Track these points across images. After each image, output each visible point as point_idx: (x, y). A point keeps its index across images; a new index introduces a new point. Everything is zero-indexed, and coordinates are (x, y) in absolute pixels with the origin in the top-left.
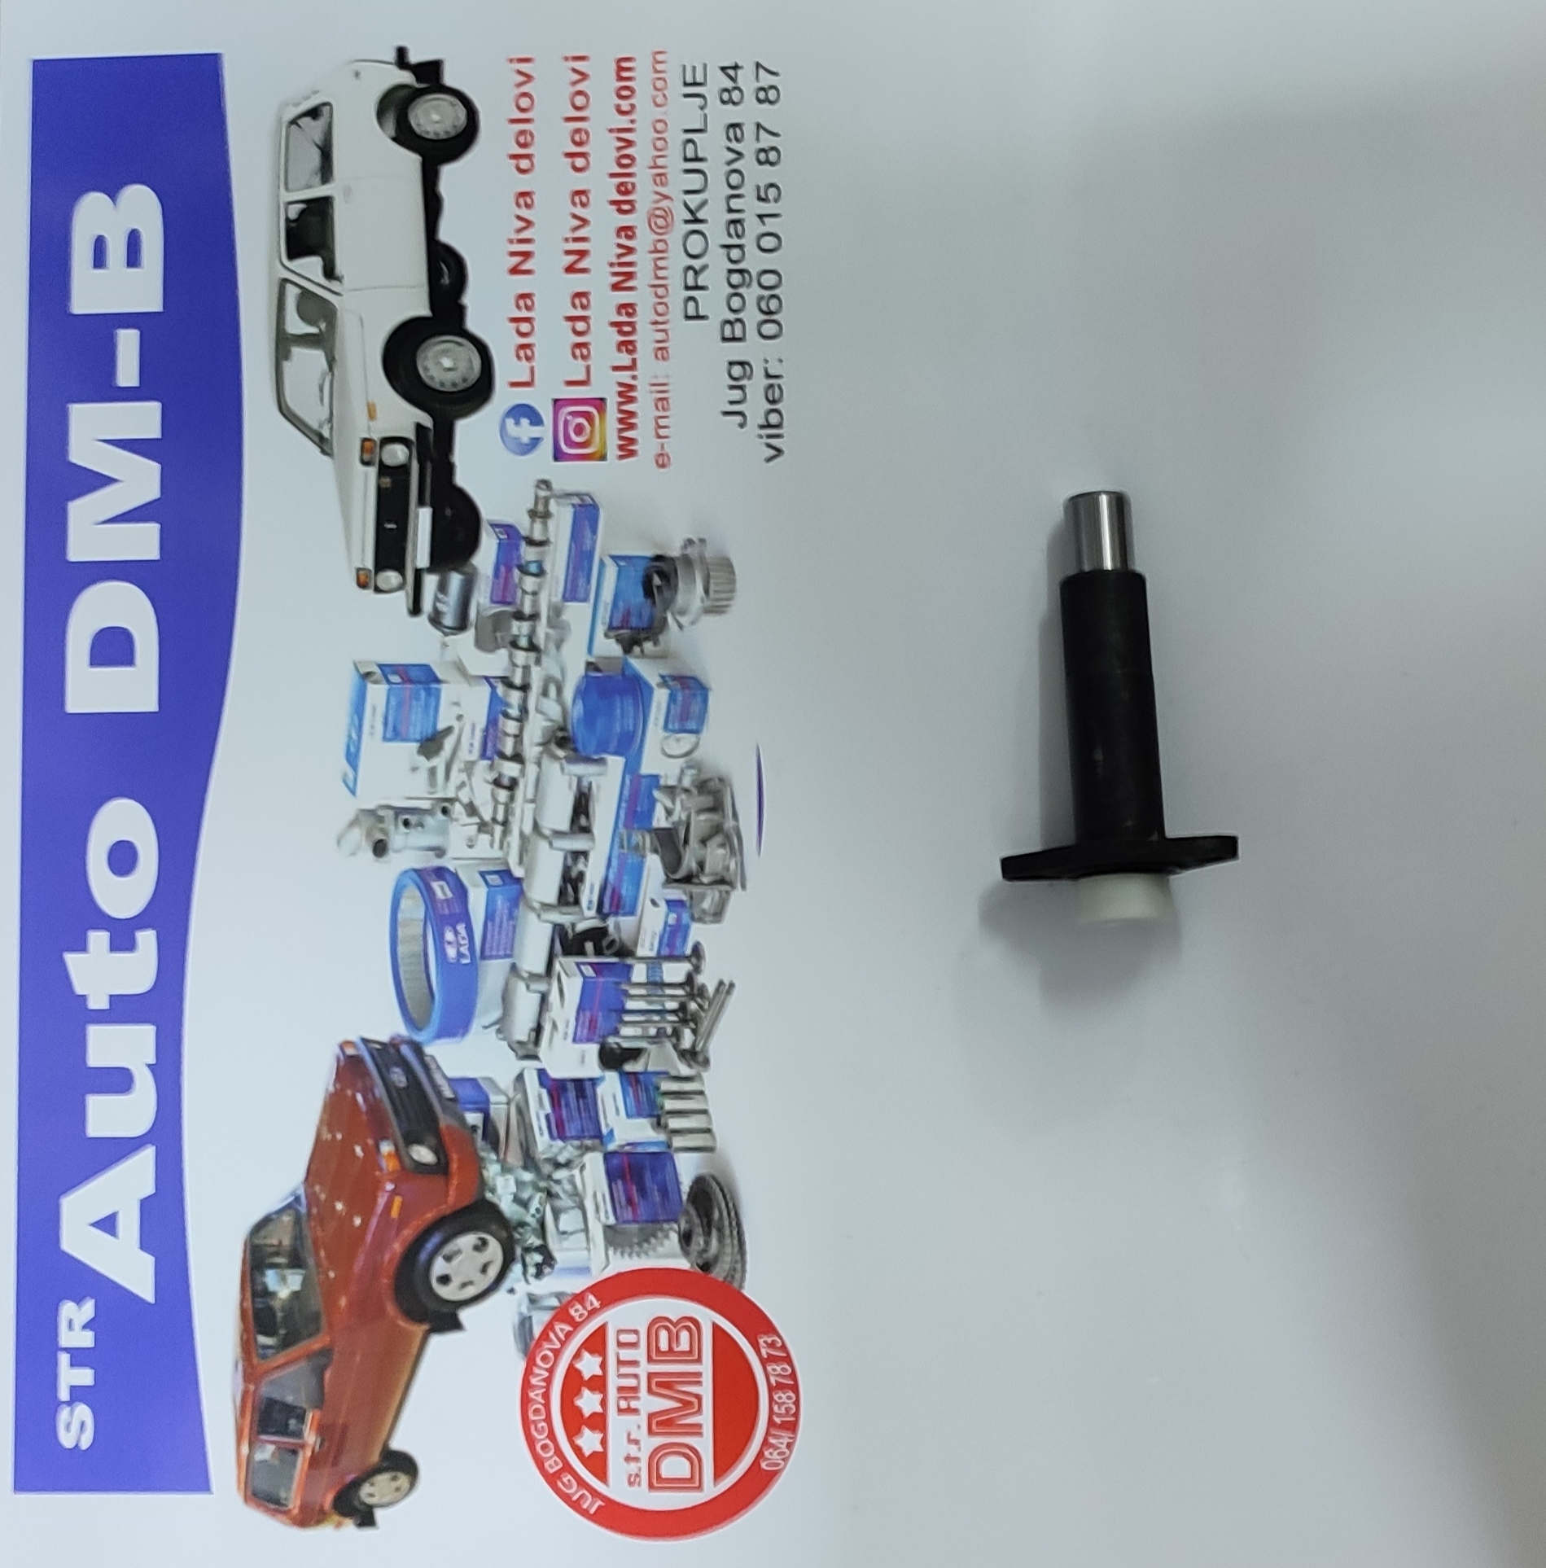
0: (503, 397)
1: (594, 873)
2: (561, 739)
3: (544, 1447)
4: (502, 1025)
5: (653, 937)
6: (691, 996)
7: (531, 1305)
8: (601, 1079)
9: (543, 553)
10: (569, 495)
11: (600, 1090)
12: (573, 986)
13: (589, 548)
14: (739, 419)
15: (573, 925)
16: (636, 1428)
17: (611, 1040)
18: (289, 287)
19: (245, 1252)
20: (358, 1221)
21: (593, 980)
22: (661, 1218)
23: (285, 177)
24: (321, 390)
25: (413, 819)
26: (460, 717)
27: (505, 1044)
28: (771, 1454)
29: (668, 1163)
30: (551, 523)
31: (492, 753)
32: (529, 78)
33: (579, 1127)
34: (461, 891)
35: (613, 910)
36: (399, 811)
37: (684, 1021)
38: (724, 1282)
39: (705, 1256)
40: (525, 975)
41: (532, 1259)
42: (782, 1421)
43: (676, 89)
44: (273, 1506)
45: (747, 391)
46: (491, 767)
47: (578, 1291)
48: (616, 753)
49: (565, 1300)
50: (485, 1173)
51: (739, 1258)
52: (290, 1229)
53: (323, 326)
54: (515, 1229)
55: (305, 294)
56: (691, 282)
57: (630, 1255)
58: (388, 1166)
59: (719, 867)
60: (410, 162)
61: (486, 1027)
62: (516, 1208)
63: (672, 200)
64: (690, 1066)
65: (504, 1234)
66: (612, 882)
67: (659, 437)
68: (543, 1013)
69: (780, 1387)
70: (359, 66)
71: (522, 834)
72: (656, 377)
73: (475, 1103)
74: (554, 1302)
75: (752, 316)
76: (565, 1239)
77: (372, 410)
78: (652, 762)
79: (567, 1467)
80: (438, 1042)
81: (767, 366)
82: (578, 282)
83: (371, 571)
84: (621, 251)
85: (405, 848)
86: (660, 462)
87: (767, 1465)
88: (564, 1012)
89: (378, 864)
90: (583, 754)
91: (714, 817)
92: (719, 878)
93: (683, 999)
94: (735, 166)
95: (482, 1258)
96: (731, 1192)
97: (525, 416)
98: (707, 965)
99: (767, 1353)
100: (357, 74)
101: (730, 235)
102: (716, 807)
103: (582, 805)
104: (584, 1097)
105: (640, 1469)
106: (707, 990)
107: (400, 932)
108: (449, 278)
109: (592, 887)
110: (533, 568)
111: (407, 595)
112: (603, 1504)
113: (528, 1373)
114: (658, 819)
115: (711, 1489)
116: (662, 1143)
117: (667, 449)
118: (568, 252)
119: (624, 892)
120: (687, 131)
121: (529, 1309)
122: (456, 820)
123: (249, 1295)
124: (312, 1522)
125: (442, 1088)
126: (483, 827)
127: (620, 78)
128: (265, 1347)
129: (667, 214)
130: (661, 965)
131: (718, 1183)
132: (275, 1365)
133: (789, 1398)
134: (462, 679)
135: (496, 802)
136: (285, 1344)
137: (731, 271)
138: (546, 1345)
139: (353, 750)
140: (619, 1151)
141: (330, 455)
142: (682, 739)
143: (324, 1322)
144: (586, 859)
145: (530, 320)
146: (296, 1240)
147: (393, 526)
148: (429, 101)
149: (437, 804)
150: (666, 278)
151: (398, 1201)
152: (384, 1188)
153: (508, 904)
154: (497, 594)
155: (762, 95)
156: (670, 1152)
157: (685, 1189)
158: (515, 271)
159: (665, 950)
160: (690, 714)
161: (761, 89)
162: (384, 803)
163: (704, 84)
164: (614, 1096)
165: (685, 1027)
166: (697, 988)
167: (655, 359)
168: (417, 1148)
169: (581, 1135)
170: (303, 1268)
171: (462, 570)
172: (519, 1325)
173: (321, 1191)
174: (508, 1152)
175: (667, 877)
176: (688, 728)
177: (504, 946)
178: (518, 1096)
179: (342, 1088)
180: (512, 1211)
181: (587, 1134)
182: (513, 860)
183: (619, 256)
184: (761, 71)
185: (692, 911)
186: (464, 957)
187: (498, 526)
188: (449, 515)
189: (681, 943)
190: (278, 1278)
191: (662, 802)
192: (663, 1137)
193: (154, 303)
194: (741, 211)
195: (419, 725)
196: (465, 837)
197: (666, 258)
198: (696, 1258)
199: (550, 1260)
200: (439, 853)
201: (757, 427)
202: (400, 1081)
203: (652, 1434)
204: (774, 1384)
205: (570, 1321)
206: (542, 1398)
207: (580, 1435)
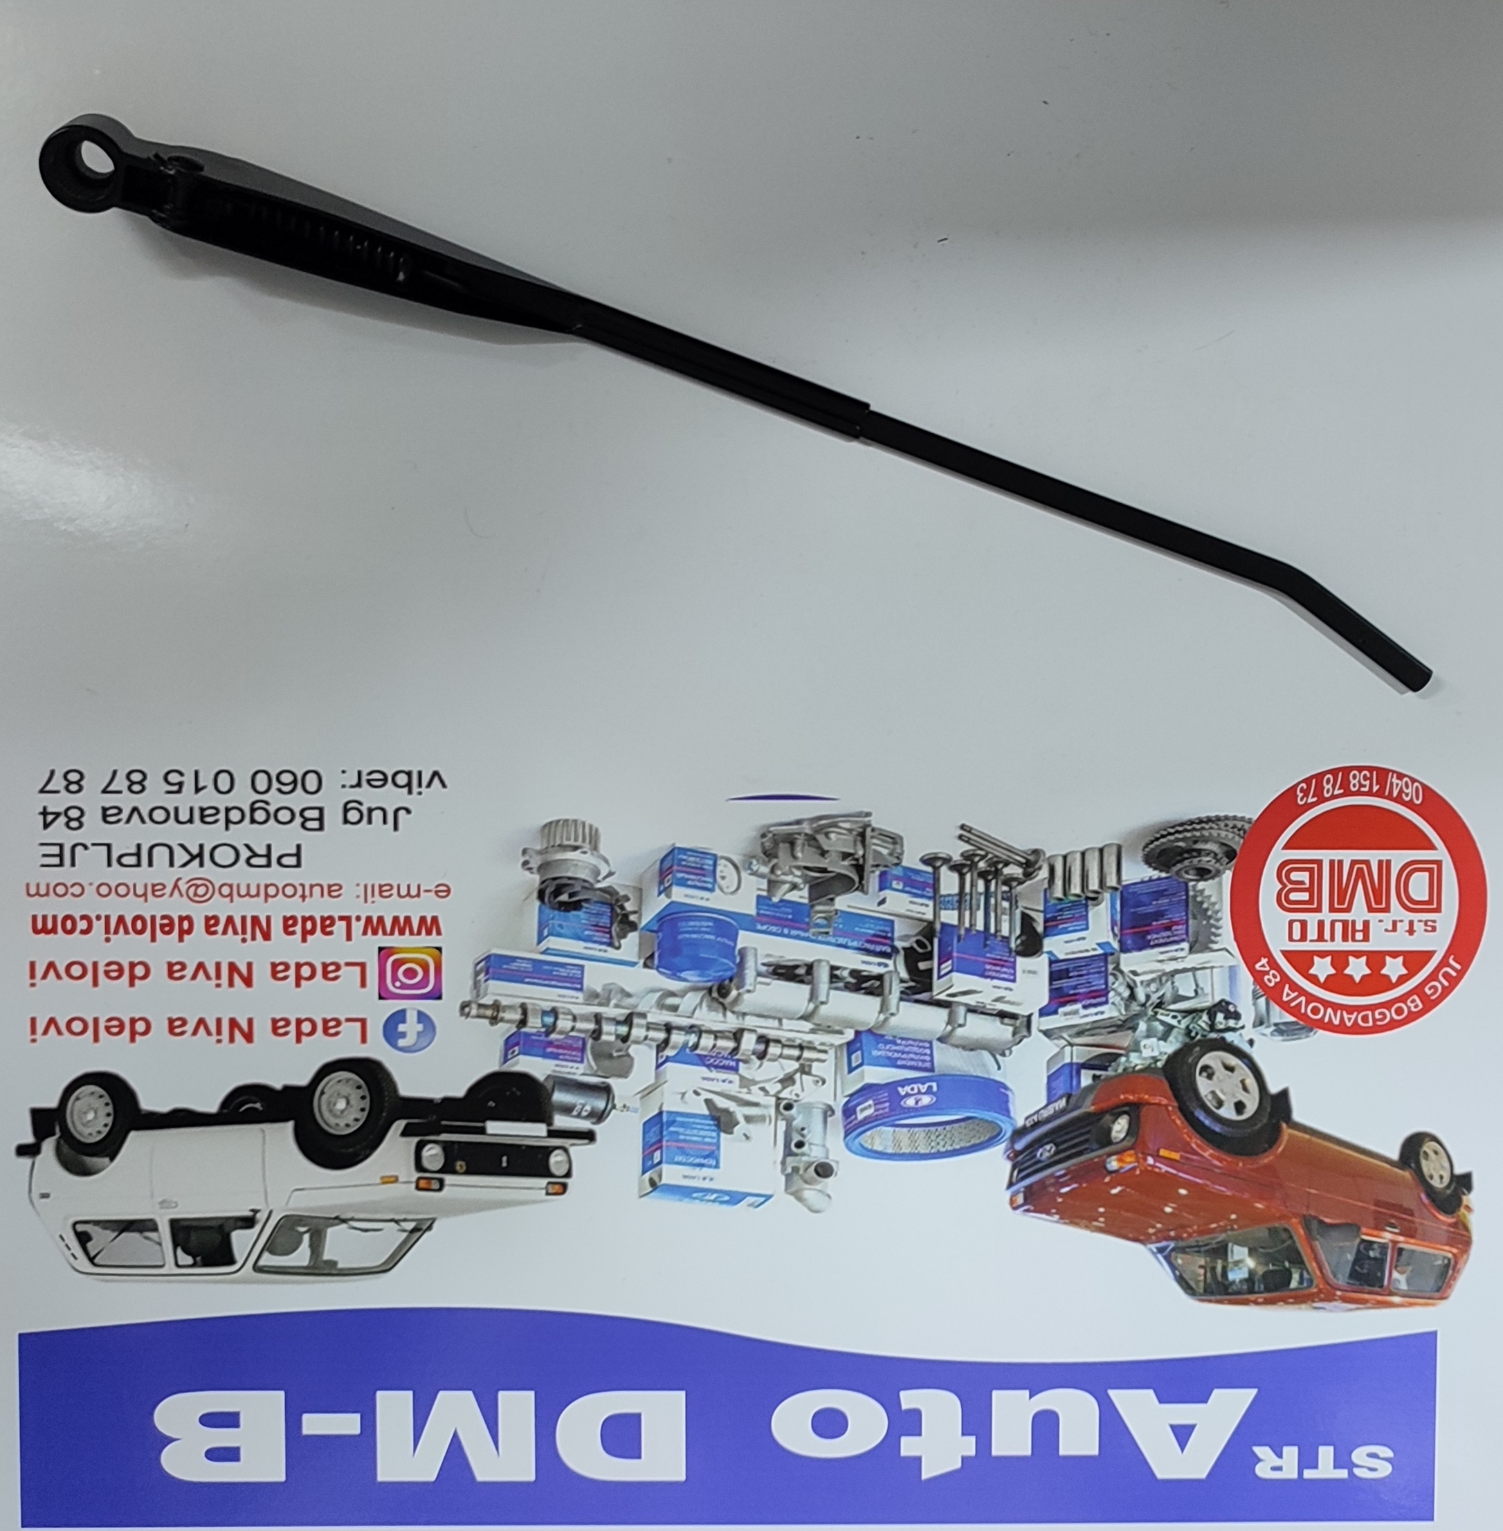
0: (376, 1049)
1: (851, 960)
2: (719, 993)
3: (1400, 1011)
4: (998, 1051)
5: (914, 903)
6: (973, 866)
7: (1264, 1026)
8: (1050, 953)
9: (535, 1010)
10: (476, 985)
11: (1061, 957)
12: (961, 981)
13: (529, 966)
14: (402, 813)
15: (902, 981)
16: (1381, 924)
17: (1013, 945)
18: (262, 1263)
19: (1210, 1301)
20: (1183, 1192)
21: (955, 960)
22: (1184, 897)
23: (151, 1270)
24: (367, 1230)
25: (796, 1138)
26: (696, 1093)
27: (1013, 1049)
28: (1407, 795)
29: (1130, 890)
30: (504, 1001)
31: (733, 1060)
32: (52, 1021)
33: (1097, 975)
34: (868, 1090)
35: (888, 942)
36: (788, 1153)
37: (997, 873)
38: (1243, 838)
39: (1219, 857)
40: (949, 1028)
41: (1221, 1024)
42: (1377, 784)
43: (66, 874)
44: (1450, 1272)
45: (373, 806)
46: (745, 1062)
47: (1251, 979)
48: (735, 941)
49: (1262, 993)
50: (1138, 1068)
51: (1222, 824)
52: (1188, 1256)
53: (302, 1229)
54: (1193, 1038)
55: (270, 1247)
56: (263, 861)
57: (1218, 928)
58: (1131, 1163)
59: (850, 838)
60: (136, 1141)
61: (999, 1068)
62: (1171, 1038)
63: (179, 879)
64: (1040, 868)
65: (1197, 1049)
66: (861, 943)
67: (418, 895)
68: (986, 1011)
69: (1345, 785)
70: (35, 1195)
71: (813, 1031)
72: (358, 897)
73: (1071, 1077)
74: (1262, 1001)
75: (298, 800)
76: (1202, 989)
77: (386, 1180)
78: (745, 904)
79: (1418, 991)
80: (1012, 1114)
81: (348, 784)
82: (261, 974)
83: (549, 1183)
84: (230, 930)
85: (824, 1146)
86: (444, 894)
87: (1418, 799)
88: (986, 990)
89: (839, 1173)
90: (735, 970)
91: (800, 841)
92: (859, 838)
93: (975, 875)
94: (147, 818)
95: (1220, 1072)
96: (1158, 832)
97: (396, 1028)
98: (943, 851)
99: (1313, 797)
100: (45, 1196)
101: (216, 821)
102: (790, 841)
103: (786, 972)
104: (1067, 971)
105: (1420, 921)
106: (967, 851)
107: (906, 1150)
108: (255, 1102)
109: (864, 962)
110: (549, 1020)
111: (573, 1145)
112: (1452, 957)
113: (1329, 1027)
114: (801, 897)
115: (1441, 852)
116: (1111, 896)
117: (434, 889)
118: (231, 984)
119: (872, 932)
120: (109, 864)
121: (1267, 1027)
122: (797, 1095)
123: (1252, 1297)
124: (1465, 1233)
125: (1057, 1109)
126: (805, 1070)
127: (53, 931)
128: (1300, 1281)
129: (194, 883)
130: (941, 896)
131: (1152, 842)
132: (1318, 1273)
133: (1355, 777)
134: (659, 1091)
135: (781, 1056)
136: (1298, 1261)
137: (253, 821)
138: (1303, 1011)
139: (727, 1198)
140: (1118, 938)
141: (433, 1220)
142: (723, 874)
143: (1277, 1225)
144: (837, 968)
145: (299, 1022)
146: (1199, 1252)
147: (505, 1159)
148: (73, 1123)
149: (782, 1114)
150: (258, 886)
151: (1163, 1152)
152: (1153, 1166)
153: (881, 1045)
154: (574, 1056)
155: (74, 787)
156: (1121, 888)
157: (1155, 874)
158: (249, 1037)
159: (928, 892)
160: (699, 866)
161: (67, 788)
162: (779, 1167)
163: (61, 846)
164: (1067, 942)
165: (1002, 874)
166: (964, 862)
167: (340, 898)
168: (1114, 1134)
169: (1103, 974)
170: (1227, 1246)
171: (550, 1091)
172: (1283, 1035)
173: (1154, 1227)
174: (1119, 1044)
175: (857, 889)
176: (711, 868)
177: (921, 1050)
178: (1065, 1035)
179: (1054, 1208)
180: (1174, 1041)
181: (1103, 969)
182: (838, 1040)
183: (235, 932)
184: (48, 788)
185: (890, 865)
186: (930, 1088)
187: (506, 1055)
188: (493, 1105)
189: (921, 876)
190: (1236, 1268)
191: (784, 894)
192: (1107, 896)
193: (277, 1399)
194: (191, 809)
195: (702, 1133)
196: (815, 1087)
197: (238, 886)
198: (1222, 865)
199: (1222, 1006)
200: (829, 1113)
201: (410, 797)
202: (1049, 1151)
203: (1387, 910)
204: (1341, 791)
205: (1279, 987)
206: (1352, 1013)
207: (1387, 977)
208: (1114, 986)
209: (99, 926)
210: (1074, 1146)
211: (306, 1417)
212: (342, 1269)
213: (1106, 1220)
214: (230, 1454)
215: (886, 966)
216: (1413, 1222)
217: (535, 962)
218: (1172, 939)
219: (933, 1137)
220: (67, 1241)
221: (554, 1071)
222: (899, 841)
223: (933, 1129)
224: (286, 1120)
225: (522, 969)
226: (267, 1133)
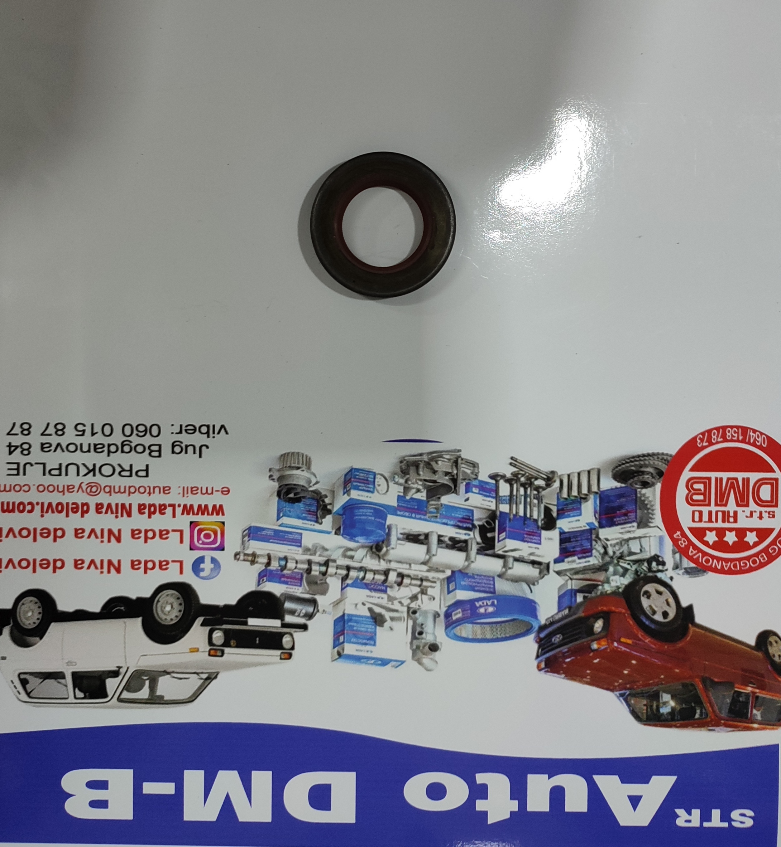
0: (188, 578)
1: (450, 532)
2: (377, 549)
3: (753, 562)
4: (530, 582)
5: (485, 500)
6: (517, 480)
7: (679, 569)
8: (560, 528)
9: (275, 557)
10: (243, 543)
11: (566, 530)
12: (511, 544)
13: (272, 533)
14: (204, 448)
15: (478, 543)
16: (744, 513)
17: (540, 524)
18: (123, 696)
19: (650, 725)
20: (634, 662)
21: (508, 532)
22: (634, 498)
23: (60, 700)
24: (181, 679)
25: (418, 629)
26: (364, 604)
27: (540, 581)
28: (758, 442)
29: (605, 494)
30: (258, 552)
31: (384, 586)
32: (10, 561)
33: (586, 541)
34: (458, 604)
35: (470, 521)
36: (414, 638)
37: (531, 484)
38: (667, 465)
39: (655, 474)
40: (504, 570)
41: (654, 567)
42: (742, 435)
43: (20, 480)
45: (188, 444)
46: (391, 587)
47: (671, 543)
48: (385, 520)
49: (677, 551)
50: (608, 592)
51: (656, 457)
52: (638, 700)
53: (145, 678)
54: (638, 576)
55: (128, 688)
56: (128, 474)
57: (653, 514)
58: (604, 645)
59: (448, 464)
60: (55, 629)
61: (531, 591)
62: (627, 576)
63: (82, 483)
64: (555, 481)
65: (642, 581)
66: (455, 522)
67: (212, 493)
68: (523, 560)
69: (724, 436)
71: (428, 571)
72: (179, 494)
73: (572, 597)
74: (677, 555)
75: (147, 440)
76: (644, 548)
77: (192, 650)
78: (391, 500)
79: (765, 550)
80: (539, 617)
81: (175, 432)
82: (126, 535)
83: (282, 653)
84: (109, 511)
85: (434, 634)
86: (226, 493)
87: (764, 443)
88: (524, 549)
89: (442, 649)
90: (385, 537)
91: (421, 465)
92: (454, 464)
93: (519, 485)
94: (65, 449)
95: (654, 595)
96: (620, 462)
97: (199, 566)
98: (501, 471)
99: (706, 442)
100: (4, 658)
101: (103, 451)
102: (416, 465)
103: (413, 538)
104: (570, 538)
105: (766, 512)
106: (514, 472)
107: (479, 636)
108: (121, 607)
109: (457, 533)
110: (283, 563)
111: (295, 632)
113: (715, 570)
114: (422, 496)
115: (777, 474)
116: (594, 497)
117: (220, 489)
118: (109, 541)
119: (461, 516)
120: (44, 474)
121: (681, 569)
122: (419, 606)
123: (673, 723)
125: (563, 614)
126: (423, 592)
127: (13, 511)
128: (701, 714)
129: (90, 485)
130: (500, 497)
131: (617, 467)
132: (710, 709)
133: (729, 432)
134: (343, 602)
135: (410, 584)
136: (700, 703)
137: (123, 451)
138: (700, 561)
139: (380, 662)
140: (598, 520)
141: (218, 673)
142: (378, 483)
143: (688, 681)
144: (442, 536)
145: (146, 562)
146: (643, 696)
147: (258, 639)
148: (20, 617)
149: (410, 616)
150: (125, 487)
151: (623, 640)
152: (617, 647)
153: (465, 579)
154: (296, 583)
155: (26, 432)
156: (599, 493)
157: (619, 485)
158: (118, 570)
159: (492, 494)
160: (366, 478)
161: (22, 432)
162: (409, 645)
163: (18, 464)
164: (569, 522)
165: (534, 484)
166: (513, 477)
167: (170, 494)
168: (595, 629)
169: (589, 540)
170: (659, 693)
171: (283, 602)
172: (689, 575)
173: (618, 682)
174: (598, 580)
175: (453, 492)
176: (372, 480)
177: (488, 581)
178: (568, 574)
179: (562, 670)
180: (629, 578)
181: (589, 537)
182: (442, 576)
183: (112, 513)
184: (12, 432)
185: (471, 479)
186: (493, 603)
187: (259, 582)
188: (252, 609)
189: (489, 485)
190: (664, 706)
191: (413, 495)
192: (592, 497)
193: (128, 774)
194: (89, 445)
195: (367, 626)
196: (429, 601)
197: (114, 487)
198: (655, 480)
199: (655, 558)
200: (437, 616)
201: (209, 439)
202: (559, 638)
203: (747, 505)
204: (722, 439)
205: (687, 547)
206: (728, 563)
207: (748, 543)
208: (595, 547)
209: (38, 508)
210: (574, 635)
211: (145, 785)
212: (166, 700)
213: (591, 677)
214: (102, 804)
215: (469, 535)
216: (764, 681)
217: (275, 531)
218: (628, 521)
219: (495, 630)
220: (15, 684)
221: (286, 591)
222: (477, 466)
223: (494, 625)
224: (138, 617)
225: (268, 534)
226: (127, 624)
